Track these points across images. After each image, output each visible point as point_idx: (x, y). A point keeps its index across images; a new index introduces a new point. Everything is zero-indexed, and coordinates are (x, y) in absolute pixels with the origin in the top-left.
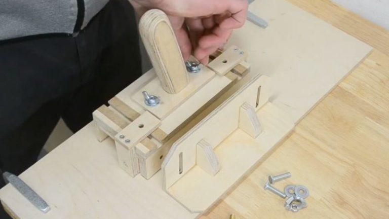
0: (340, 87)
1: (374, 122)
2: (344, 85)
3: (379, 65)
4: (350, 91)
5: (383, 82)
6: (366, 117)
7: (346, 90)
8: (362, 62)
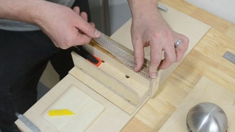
0: (195, 50)
1: (214, 68)
2: (197, 49)
3: (215, 36)
4: (200, 52)
5: (217, 46)
6: (210, 66)
7: (198, 51)
8: (205, 35)
